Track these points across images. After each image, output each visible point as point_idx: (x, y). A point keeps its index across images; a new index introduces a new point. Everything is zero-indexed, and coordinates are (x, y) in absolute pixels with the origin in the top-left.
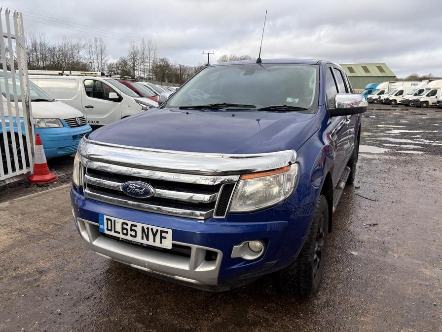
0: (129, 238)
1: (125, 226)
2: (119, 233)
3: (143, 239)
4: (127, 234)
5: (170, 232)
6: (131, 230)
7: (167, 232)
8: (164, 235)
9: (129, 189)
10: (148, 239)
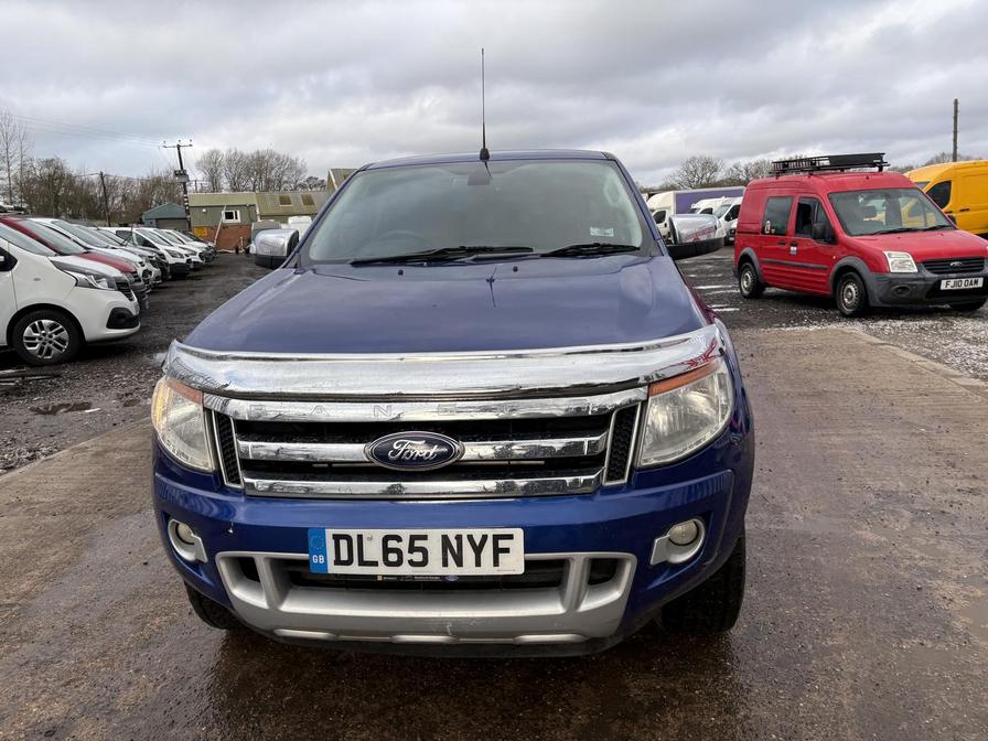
0: (405, 570)
1: (392, 544)
2: (375, 564)
3: (445, 564)
4: (399, 563)
5: (519, 533)
6: (412, 549)
7: (510, 537)
8: (502, 544)
9: (393, 454)
10: (459, 563)
